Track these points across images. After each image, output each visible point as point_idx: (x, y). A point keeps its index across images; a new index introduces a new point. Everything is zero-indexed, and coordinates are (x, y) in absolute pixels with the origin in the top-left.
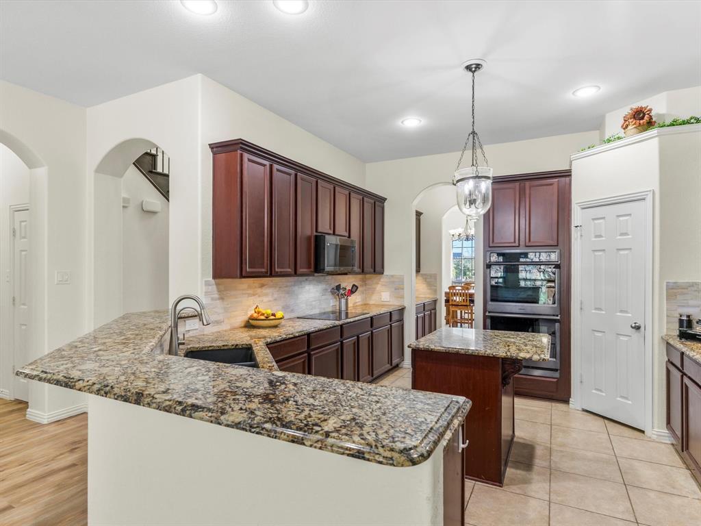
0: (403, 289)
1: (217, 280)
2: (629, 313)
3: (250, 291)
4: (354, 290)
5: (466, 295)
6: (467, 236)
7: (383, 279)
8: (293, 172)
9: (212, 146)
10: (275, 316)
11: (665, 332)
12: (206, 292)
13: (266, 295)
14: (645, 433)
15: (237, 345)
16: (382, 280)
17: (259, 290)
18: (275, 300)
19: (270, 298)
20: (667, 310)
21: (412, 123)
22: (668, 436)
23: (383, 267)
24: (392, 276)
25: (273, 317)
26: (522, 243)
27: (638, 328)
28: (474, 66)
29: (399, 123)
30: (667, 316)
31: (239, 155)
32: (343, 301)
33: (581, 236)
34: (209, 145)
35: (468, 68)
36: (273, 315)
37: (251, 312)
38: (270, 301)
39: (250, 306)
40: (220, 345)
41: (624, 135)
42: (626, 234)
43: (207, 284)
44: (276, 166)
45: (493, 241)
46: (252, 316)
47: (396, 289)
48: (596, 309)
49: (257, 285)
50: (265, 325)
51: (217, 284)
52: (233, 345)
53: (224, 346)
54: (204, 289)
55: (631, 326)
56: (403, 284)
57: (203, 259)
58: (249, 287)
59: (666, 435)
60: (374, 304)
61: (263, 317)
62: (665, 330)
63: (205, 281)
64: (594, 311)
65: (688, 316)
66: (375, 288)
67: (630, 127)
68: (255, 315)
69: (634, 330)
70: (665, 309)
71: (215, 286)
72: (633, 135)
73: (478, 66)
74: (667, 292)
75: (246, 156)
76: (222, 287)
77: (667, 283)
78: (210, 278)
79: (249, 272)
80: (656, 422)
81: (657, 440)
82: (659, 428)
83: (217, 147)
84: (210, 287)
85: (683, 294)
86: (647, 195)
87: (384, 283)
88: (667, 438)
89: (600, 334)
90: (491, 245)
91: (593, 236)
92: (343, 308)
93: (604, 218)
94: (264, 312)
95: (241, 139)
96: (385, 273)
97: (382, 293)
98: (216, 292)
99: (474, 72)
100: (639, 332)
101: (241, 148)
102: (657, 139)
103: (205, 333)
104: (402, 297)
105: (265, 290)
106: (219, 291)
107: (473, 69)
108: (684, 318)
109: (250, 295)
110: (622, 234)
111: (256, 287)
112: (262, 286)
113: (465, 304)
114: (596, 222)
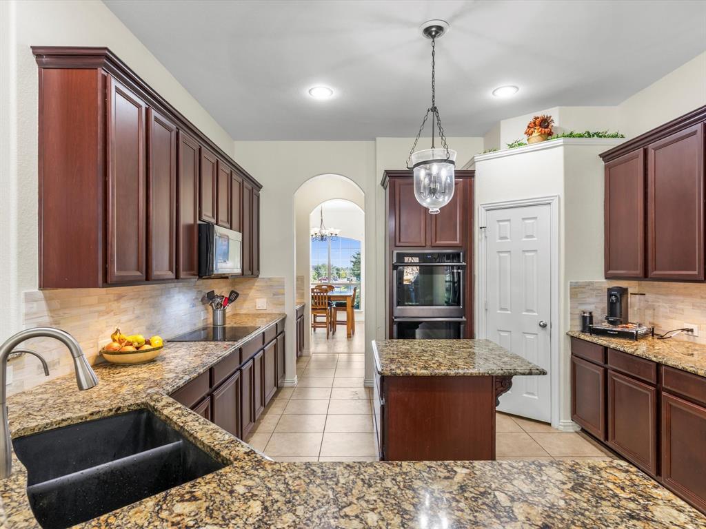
0: (284, 294)
1: (49, 292)
2: (534, 312)
3: (103, 308)
4: (232, 298)
5: (325, 297)
6: (322, 236)
7: (258, 284)
8: (173, 127)
9: (40, 53)
10: (150, 344)
11: (569, 328)
12: (26, 315)
13: (125, 311)
14: (552, 425)
15: (119, 409)
16: (256, 284)
17: (115, 305)
18: (138, 317)
19: (130, 316)
20: (571, 308)
21: (321, 93)
22: (572, 426)
23: (258, 269)
24: (270, 279)
25: (147, 347)
26: (428, 243)
27: (544, 326)
28: (434, 29)
29: (306, 93)
30: (571, 314)
31: (100, 77)
32: (219, 313)
33: (486, 237)
34: (33, 48)
35: (428, 31)
36: (148, 342)
37: (105, 341)
38: (131, 320)
39: (101, 332)
40: (85, 414)
41: (527, 142)
42: (532, 236)
43: (29, 298)
44: (154, 113)
45: (400, 241)
46: (109, 347)
47: (274, 295)
48: (502, 309)
49: (111, 297)
50: (137, 361)
51: (48, 300)
52: (111, 410)
53: (92, 414)
54: (23, 308)
55: (540, 325)
56: (284, 289)
57: (20, 254)
58: (100, 302)
59: (570, 424)
60: (245, 314)
61: (131, 349)
62: (569, 327)
63: (26, 294)
64: (499, 312)
65: (590, 313)
66: (248, 294)
67: (534, 135)
68: (116, 345)
69: (540, 328)
70: (569, 307)
71: (43, 303)
72: (536, 142)
73: (440, 29)
74: (571, 291)
75: (114, 83)
76: (56, 304)
77: (571, 282)
78: (35, 289)
79: (117, 277)
80: (562, 414)
81: (564, 431)
82: (564, 419)
83: (48, 55)
84: (35, 305)
85: (582, 292)
86: (553, 200)
87: (258, 288)
88: (571, 427)
89: (506, 334)
90: (398, 244)
91: (498, 237)
92: (219, 322)
93: (509, 220)
94: (130, 339)
95: (106, 49)
96: (260, 277)
97: (257, 300)
98: (46, 313)
99: (433, 37)
100: (546, 330)
101: (105, 65)
102: (562, 148)
103: (27, 388)
104: (283, 304)
105: (124, 305)
106: (52, 310)
107: (434, 33)
108: (587, 315)
109: (101, 313)
110: (528, 237)
111: (110, 301)
112: (119, 298)
113: (323, 307)
114: (501, 223)
